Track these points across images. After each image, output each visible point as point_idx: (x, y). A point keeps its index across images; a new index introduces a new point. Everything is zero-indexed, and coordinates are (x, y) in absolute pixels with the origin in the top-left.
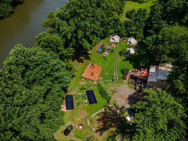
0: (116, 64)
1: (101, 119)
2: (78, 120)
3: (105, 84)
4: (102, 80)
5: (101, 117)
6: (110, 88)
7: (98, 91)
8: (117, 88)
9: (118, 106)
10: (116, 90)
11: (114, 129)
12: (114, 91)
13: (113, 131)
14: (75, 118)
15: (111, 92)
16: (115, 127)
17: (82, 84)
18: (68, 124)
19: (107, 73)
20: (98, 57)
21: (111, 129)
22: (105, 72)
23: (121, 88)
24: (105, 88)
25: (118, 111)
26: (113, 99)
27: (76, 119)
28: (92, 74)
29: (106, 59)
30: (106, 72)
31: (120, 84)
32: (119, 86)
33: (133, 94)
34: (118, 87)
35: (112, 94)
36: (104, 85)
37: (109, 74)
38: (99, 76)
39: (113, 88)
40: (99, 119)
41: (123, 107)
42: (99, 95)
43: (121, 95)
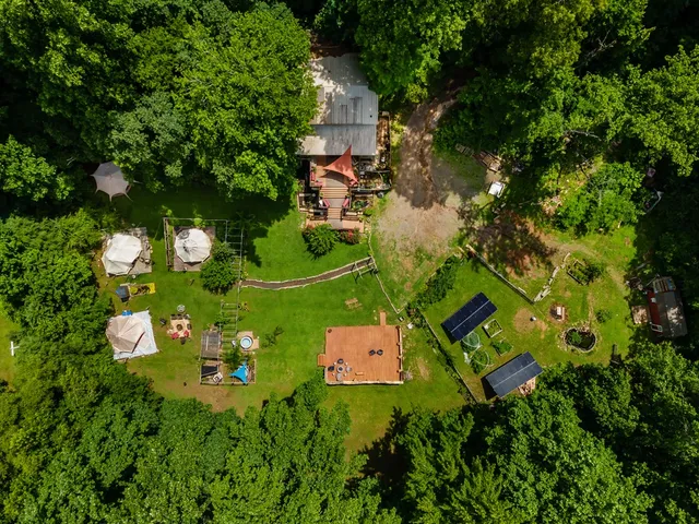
0: (290, 283)
1: (513, 266)
2: (544, 327)
3: (400, 291)
4: (387, 307)
5: (508, 270)
6: (411, 269)
7: (437, 305)
8: (401, 250)
9: (461, 230)
10: (413, 250)
11: (530, 223)
12: (417, 257)
13: (535, 224)
14: (543, 337)
15: (426, 262)
16: (523, 221)
17: (427, 368)
18: (566, 348)
19: (348, 303)
20: (274, 367)
21: (532, 230)
22: (345, 313)
23: (397, 237)
24: (416, 286)
25: (478, 224)
26: (446, 251)
27: (546, 332)
28: (372, 352)
29: (278, 331)
30: (345, 307)
31: (383, 244)
32: (392, 244)
33: (404, 195)
34: (398, 247)
35: (429, 258)
36: (405, 294)
37: (349, 294)
38: (372, 327)
39: (409, 263)
40: (516, 273)
41: (462, 214)
42: (447, 297)
43: (427, 231)
